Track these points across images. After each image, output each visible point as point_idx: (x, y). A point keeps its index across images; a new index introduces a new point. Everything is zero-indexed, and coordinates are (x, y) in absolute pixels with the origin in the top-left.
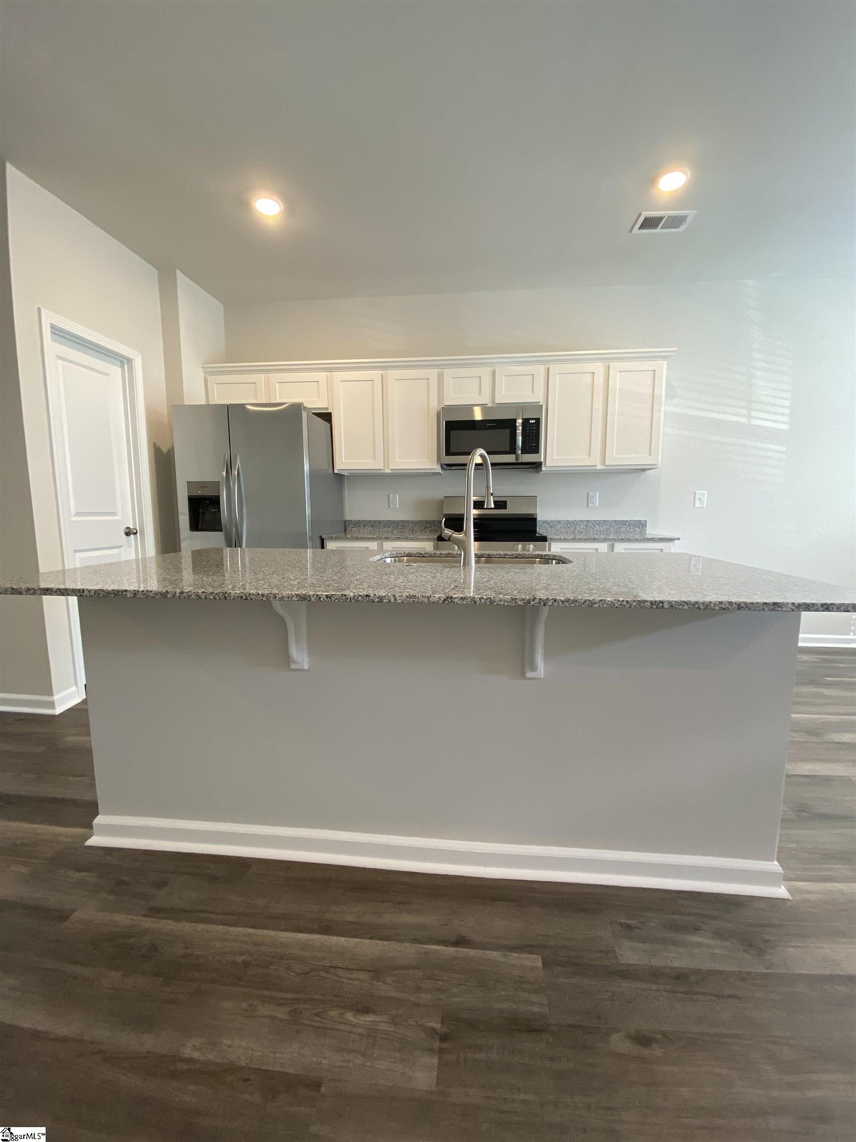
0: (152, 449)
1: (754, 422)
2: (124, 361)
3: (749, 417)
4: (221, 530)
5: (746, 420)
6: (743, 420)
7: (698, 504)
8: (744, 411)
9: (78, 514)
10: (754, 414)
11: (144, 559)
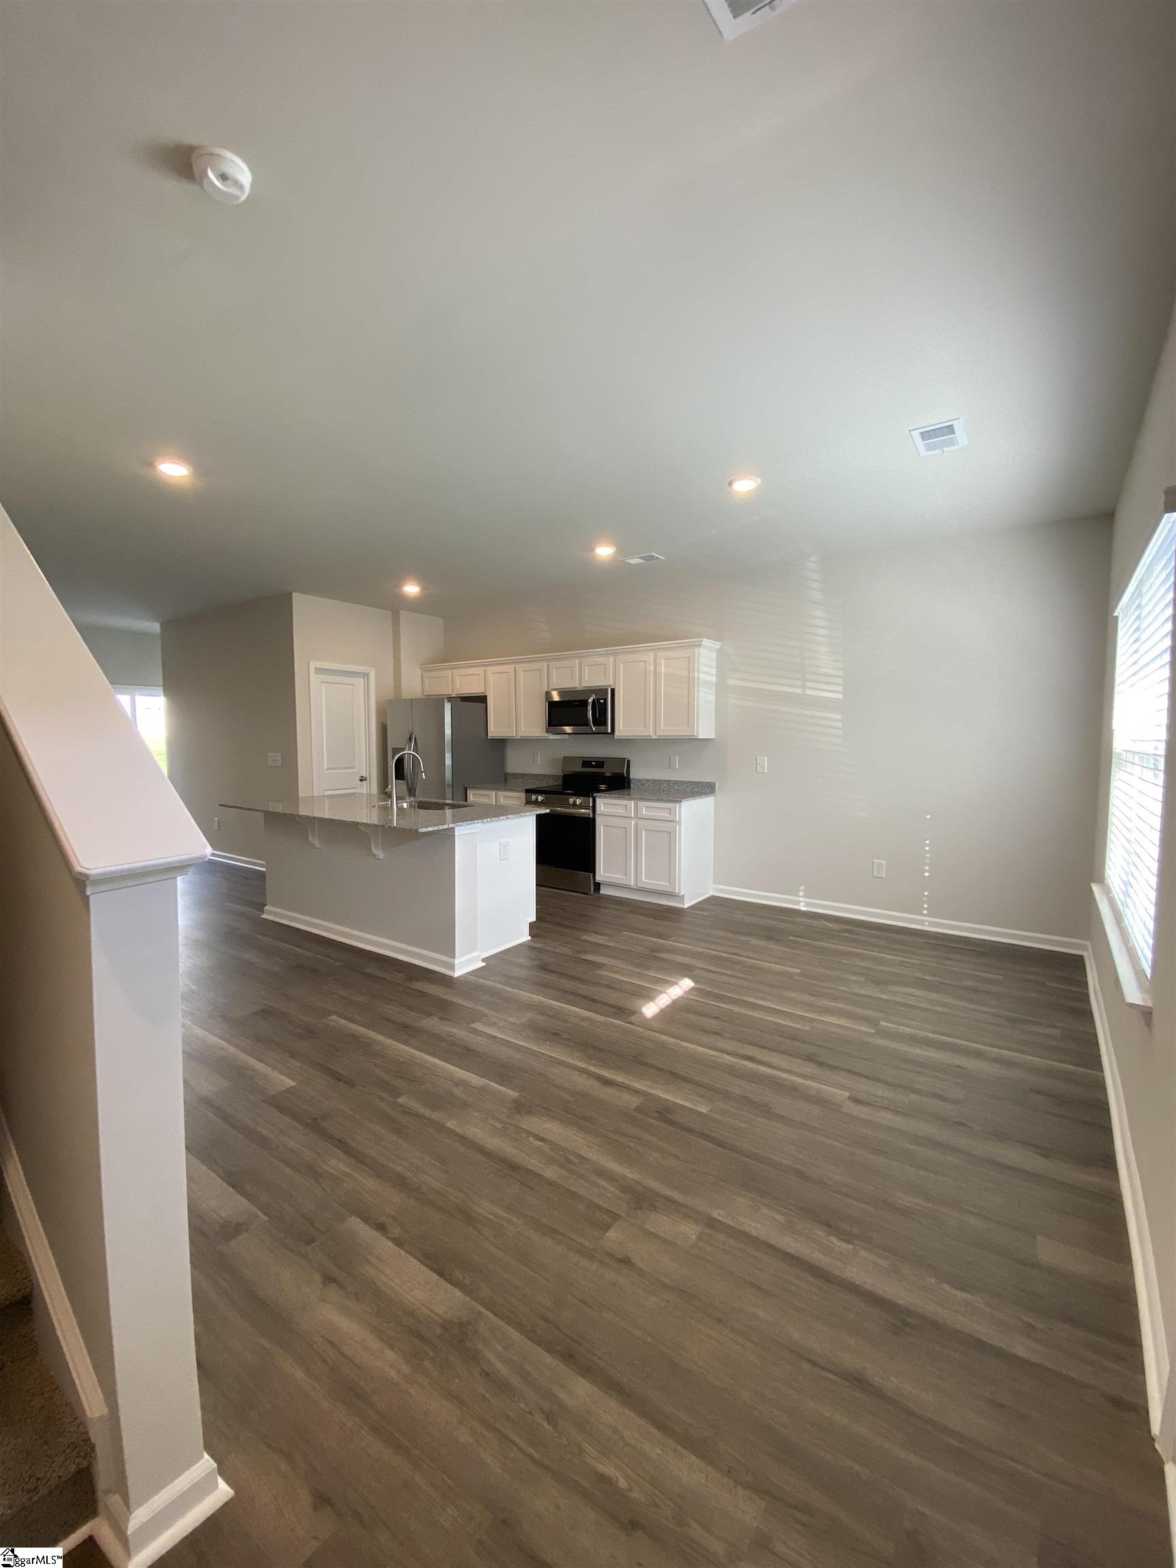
0: (381, 727)
1: (809, 692)
2: (366, 676)
3: (804, 688)
4: (404, 780)
5: (801, 690)
6: (798, 691)
7: (759, 769)
8: (799, 683)
9: (328, 769)
10: (808, 684)
11: (370, 794)
